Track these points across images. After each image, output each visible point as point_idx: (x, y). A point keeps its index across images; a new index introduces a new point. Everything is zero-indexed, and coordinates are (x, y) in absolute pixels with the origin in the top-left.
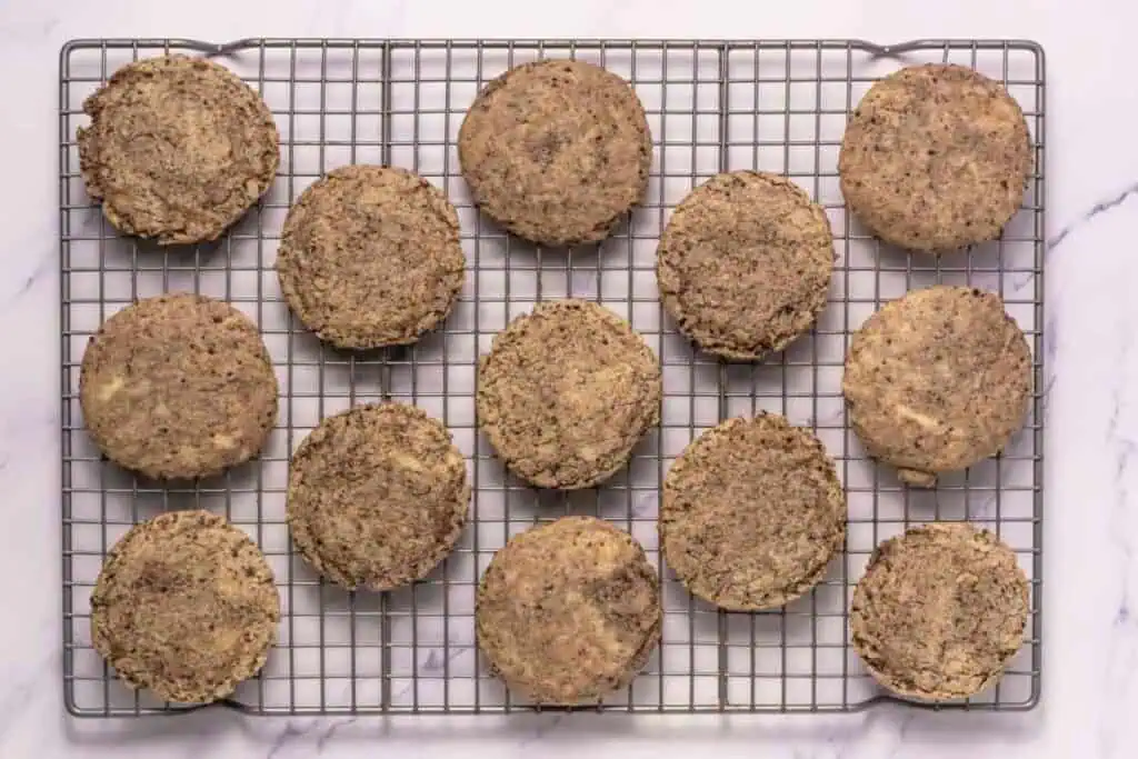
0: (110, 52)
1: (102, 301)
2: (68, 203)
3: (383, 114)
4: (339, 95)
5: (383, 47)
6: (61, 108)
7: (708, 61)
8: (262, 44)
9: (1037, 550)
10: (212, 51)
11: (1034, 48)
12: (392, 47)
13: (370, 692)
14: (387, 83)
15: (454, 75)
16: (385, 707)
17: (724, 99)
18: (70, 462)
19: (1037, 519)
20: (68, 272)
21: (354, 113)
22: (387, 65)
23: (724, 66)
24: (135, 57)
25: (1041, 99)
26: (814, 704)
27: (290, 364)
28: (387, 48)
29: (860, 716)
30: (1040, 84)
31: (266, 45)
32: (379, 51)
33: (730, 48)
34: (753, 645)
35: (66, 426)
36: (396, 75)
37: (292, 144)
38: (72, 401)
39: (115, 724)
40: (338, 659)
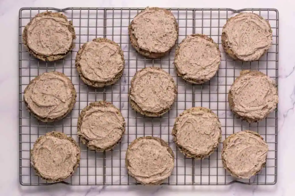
0: (33, 11)
1: (30, 76)
2: (21, 50)
3: (104, 27)
4: (92, 22)
5: (104, 10)
6: (19, 25)
7: (190, 14)
8: (72, 9)
9: (276, 143)
10: (59, 11)
11: (276, 11)
12: (106, 10)
13: (100, 179)
14: (105, 19)
15: (123, 17)
16: (104, 183)
17: (194, 24)
18: (21, 118)
19: (276, 134)
20: (21, 69)
21: (96, 27)
22: (105, 15)
23: (194, 15)
24: (39, 12)
25: (278, 24)
26: (217, 183)
27: (79, 93)
28: (105, 10)
29: (228, 186)
30: (277, 20)
31: (74, 9)
32: (103, 11)
33: (196, 10)
34: (201, 168)
35: (20, 109)
36: (108, 17)
37: (80, 35)
38: (22, 102)
39: (33, 187)
40: (92, 171)
